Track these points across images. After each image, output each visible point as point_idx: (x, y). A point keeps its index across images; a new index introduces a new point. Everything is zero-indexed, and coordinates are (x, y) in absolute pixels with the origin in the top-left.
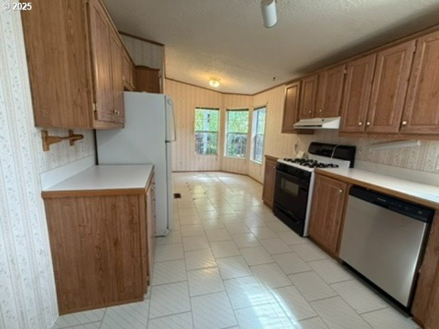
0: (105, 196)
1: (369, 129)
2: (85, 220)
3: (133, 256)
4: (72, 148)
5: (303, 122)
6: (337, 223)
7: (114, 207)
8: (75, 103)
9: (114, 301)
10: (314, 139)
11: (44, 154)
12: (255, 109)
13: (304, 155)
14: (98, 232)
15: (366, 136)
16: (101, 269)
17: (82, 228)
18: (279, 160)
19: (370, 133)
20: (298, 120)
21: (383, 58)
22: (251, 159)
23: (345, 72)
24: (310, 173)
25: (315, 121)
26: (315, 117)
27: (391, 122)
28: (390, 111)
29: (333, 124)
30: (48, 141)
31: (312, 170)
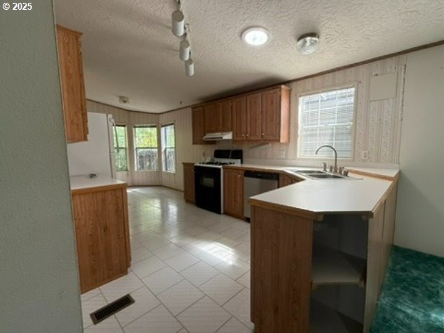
0: (96, 192)
2: (80, 214)
3: (119, 238)
5: (209, 136)
7: (104, 201)
8: (72, 122)
9: (104, 280)
10: (217, 147)
12: (163, 126)
13: (212, 159)
14: (91, 222)
15: (247, 142)
16: (93, 254)
17: (77, 221)
20: (205, 135)
21: (249, 100)
22: (164, 170)
23: (231, 104)
24: (219, 169)
25: (218, 135)
26: (217, 132)
27: (257, 134)
29: (228, 136)
31: (220, 167)
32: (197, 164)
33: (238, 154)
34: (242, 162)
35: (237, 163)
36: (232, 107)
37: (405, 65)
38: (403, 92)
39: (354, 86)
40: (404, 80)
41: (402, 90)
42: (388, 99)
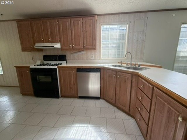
1: (74, 48)
5: (38, 45)
6: (74, 84)
15: (73, 50)
18: (31, 67)
19: (74, 49)
21: (73, 21)
24: (56, 69)
27: (80, 45)
28: (79, 41)
29: (58, 46)
31: (56, 67)
32: (32, 66)
33: (63, 58)
34: (66, 63)
35: (64, 64)
36: (59, 25)
37: (147, 17)
38: (146, 29)
39: (128, 24)
40: (147, 24)
41: (146, 28)
42: (140, 32)
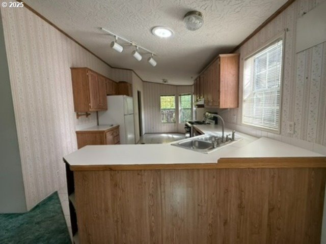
4: (87, 118)
11: (77, 120)
30: (78, 116)
